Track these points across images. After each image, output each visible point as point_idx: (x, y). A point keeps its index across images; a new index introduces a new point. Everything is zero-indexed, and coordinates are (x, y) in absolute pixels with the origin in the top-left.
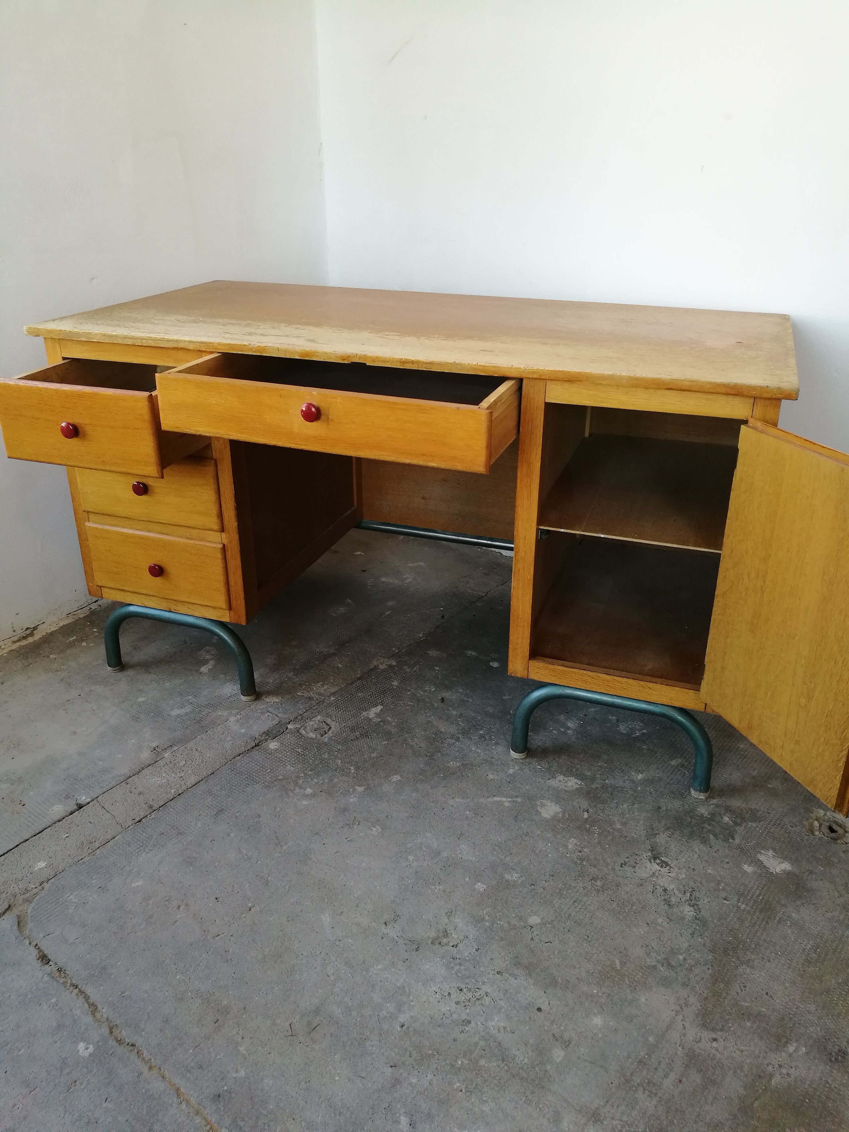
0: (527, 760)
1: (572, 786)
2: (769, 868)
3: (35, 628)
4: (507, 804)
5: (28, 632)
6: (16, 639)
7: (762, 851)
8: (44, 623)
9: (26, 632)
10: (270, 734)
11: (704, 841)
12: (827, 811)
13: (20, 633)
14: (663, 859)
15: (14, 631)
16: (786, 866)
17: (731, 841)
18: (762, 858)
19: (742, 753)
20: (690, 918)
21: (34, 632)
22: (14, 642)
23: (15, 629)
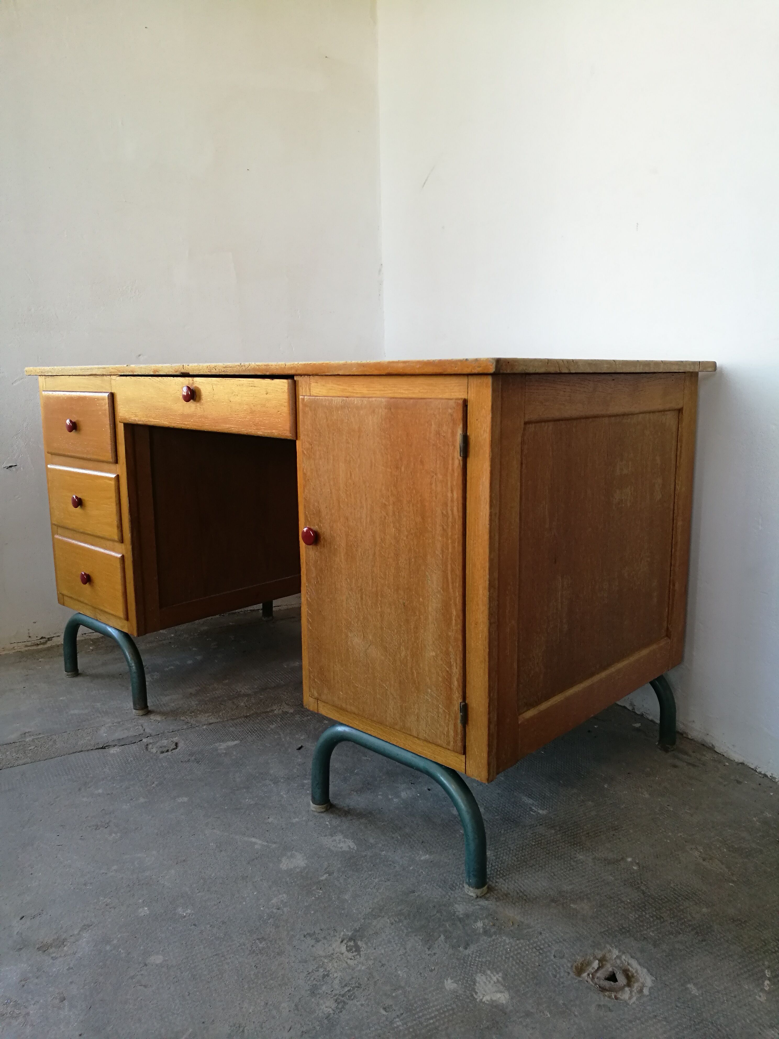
0: (323, 815)
1: (341, 848)
2: (476, 993)
3: (49, 639)
4: (256, 847)
5: (42, 641)
6: (29, 644)
7: (489, 972)
8: (59, 636)
9: (40, 640)
10: (121, 743)
11: (429, 941)
12: (624, 953)
13: (34, 640)
14: (359, 943)
15: (30, 637)
16: (502, 998)
17: (461, 949)
18: (480, 978)
19: (573, 863)
20: (320, 1015)
21: (48, 642)
22: (26, 646)
23: (31, 635)
